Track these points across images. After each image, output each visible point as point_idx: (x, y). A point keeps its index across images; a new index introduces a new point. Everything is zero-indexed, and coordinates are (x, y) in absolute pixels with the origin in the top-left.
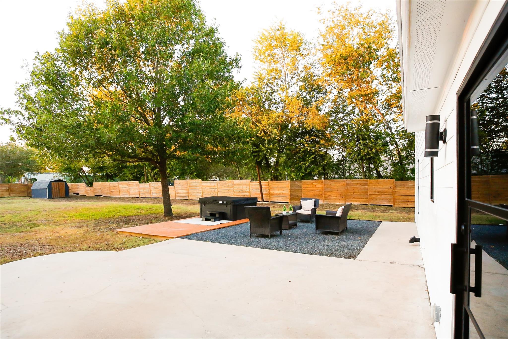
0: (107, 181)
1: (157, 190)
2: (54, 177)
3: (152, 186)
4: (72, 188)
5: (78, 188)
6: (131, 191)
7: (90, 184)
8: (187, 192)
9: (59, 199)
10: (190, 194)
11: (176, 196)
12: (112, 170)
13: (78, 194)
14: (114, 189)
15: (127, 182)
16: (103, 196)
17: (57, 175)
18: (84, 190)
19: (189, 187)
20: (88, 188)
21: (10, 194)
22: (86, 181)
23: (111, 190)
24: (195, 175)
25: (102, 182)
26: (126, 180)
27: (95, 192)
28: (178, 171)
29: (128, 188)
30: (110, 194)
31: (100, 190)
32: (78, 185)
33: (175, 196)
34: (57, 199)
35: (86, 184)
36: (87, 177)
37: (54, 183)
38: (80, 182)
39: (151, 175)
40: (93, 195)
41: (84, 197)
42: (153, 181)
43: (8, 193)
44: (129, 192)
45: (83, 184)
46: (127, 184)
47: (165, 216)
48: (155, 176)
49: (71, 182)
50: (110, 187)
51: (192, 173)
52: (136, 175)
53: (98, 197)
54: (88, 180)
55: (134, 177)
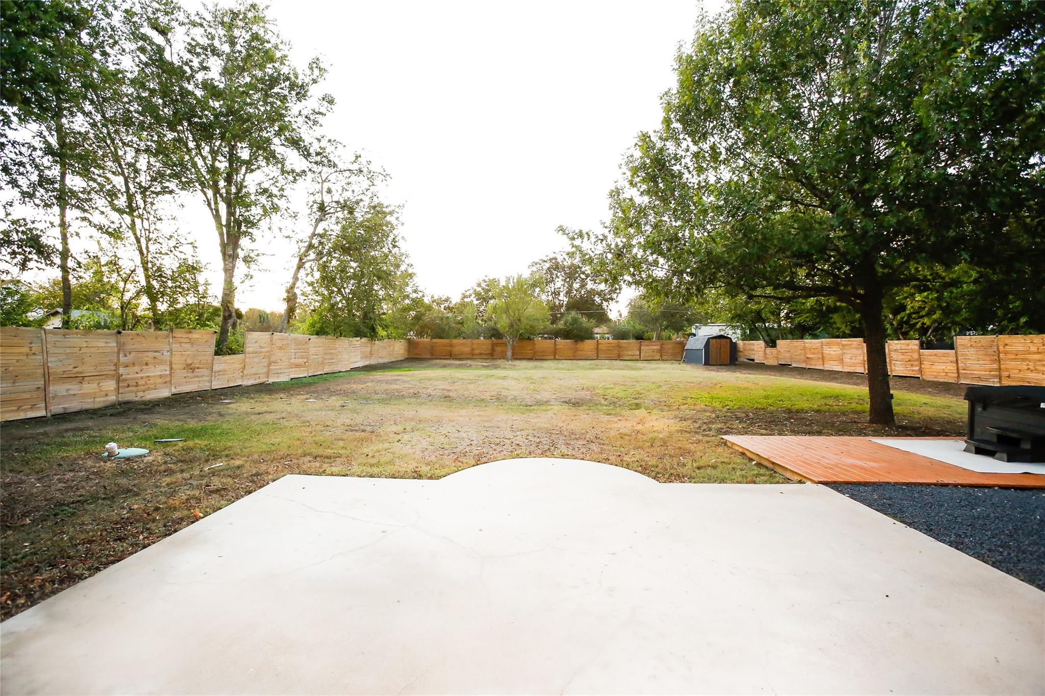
0: (802, 338)
1: (907, 357)
2: (720, 330)
3: (896, 350)
4: (744, 350)
5: (753, 350)
6: (847, 359)
7: (772, 343)
8: (995, 366)
9: (719, 367)
10: (1005, 374)
11: (958, 377)
12: (807, 317)
13: (753, 360)
14: (813, 354)
15: (839, 340)
16: (794, 365)
17: (724, 328)
18: (762, 354)
19: (1002, 356)
20: (769, 350)
21: (661, 356)
22: (767, 338)
23: (808, 356)
24: (1025, 323)
25: (793, 339)
26: (838, 337)
27: (780, 357)
28: (964, 314)
29: (840, 352)
30: (805, 362)
31: (788, 355)
32: (753, 345)
33: (956, 375)
34: (714, 368)
35: (766, 342)
36: (767, 331)
37: (714, 341)
38: (757, 339)
39: (892, 324)
40: (776, 364)
41: (762, 367)
42: (899, 339)
43: (659, 354)
44: (841, 361)
45: (761, 343)
46: (838, 344)
47: (871, 422)
48: (902, 328)
49: (743, 340)
50: (805, 348)
51: (1015, 318)
52: (858, 326)
53: (783, 368)
54: (769, 336)
55: (853, 329)
